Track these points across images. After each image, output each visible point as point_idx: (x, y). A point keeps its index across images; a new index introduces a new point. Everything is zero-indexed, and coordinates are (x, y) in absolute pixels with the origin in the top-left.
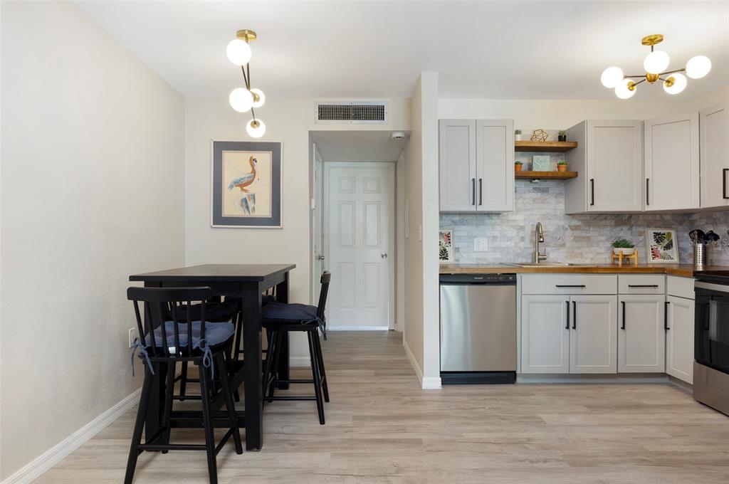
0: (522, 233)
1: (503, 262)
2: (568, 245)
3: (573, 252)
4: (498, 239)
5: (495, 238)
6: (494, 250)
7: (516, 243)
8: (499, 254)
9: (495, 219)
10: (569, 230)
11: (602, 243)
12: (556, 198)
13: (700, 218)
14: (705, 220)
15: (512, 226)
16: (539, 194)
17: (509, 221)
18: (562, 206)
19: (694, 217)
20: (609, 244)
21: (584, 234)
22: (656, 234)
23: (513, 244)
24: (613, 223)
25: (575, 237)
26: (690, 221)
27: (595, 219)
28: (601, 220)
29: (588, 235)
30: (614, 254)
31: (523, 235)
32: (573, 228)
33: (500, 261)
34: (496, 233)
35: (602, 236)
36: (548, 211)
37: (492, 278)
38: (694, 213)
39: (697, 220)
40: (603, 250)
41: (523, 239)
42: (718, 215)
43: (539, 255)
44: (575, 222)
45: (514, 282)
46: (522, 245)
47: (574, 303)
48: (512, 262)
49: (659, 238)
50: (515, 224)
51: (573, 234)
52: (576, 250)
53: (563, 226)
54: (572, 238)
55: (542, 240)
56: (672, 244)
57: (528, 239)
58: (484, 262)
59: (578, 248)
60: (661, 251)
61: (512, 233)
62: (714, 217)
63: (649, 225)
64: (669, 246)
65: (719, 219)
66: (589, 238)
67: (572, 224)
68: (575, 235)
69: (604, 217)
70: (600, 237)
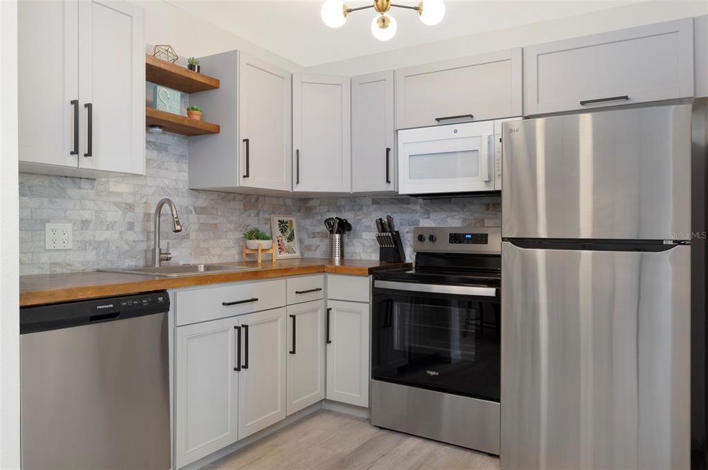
0: (130, 217)
1: (100, 267)
2: (193, 236)
3: (199, 246)
4: (92, 226)
5: (85, 224)
6: (83, 246)
7: (121, 233)
8: (94, 252)
9: (87, 189)
10: (194, 212)
11: (231, 233)
12: (178, 162)
13: (320, 205)
14: (326, 207)
15: (115, 204)
16: (155, 153)
17: (110, 193)
18: (184, 176)
19: (312, 203)
20: (239, 235)
21: (211, 221)
22: (281, 222)
23: (116, 236)
24: (242, 207)
25: (202, 224)
26: (306, 207)
27: (223, 198)
28: (229, 202)
29: (215, 221)
30: (247, 248)
31: (131, 220)
32: (200, 211)
33: (95, 267)
34: (87, 215)
35: (230, 223)
36: (166, 182)
37: (130, 303)
38: (312, 199)
39: (315, 207)
40: (231, 244)
41: (131, 226)
42: (343, 202)
43: (160, 254)
44: (202, 202)
45: (164, 307)
46: (131, 236)
47: (246, 327)
48: (115, 266)
49: (283, 226)
50: (119, 200)
51: (198, 219)
52: (202, 245)
53: (187, 207)
54: (197, 226)
55: (178, 228)
56: (293, 235)
57: (138, 227)
58: (65, 271)
59: (204, 241)
60: (285, 243)
61: (114, 215)
62: (338, 204)
63: (274, 210)
64: (291, 238)
65: (344, 207)
66: (216, 225)
67: (196, 205)
68: (202, 221)
69: (231, 196)
70: (228, 225)
